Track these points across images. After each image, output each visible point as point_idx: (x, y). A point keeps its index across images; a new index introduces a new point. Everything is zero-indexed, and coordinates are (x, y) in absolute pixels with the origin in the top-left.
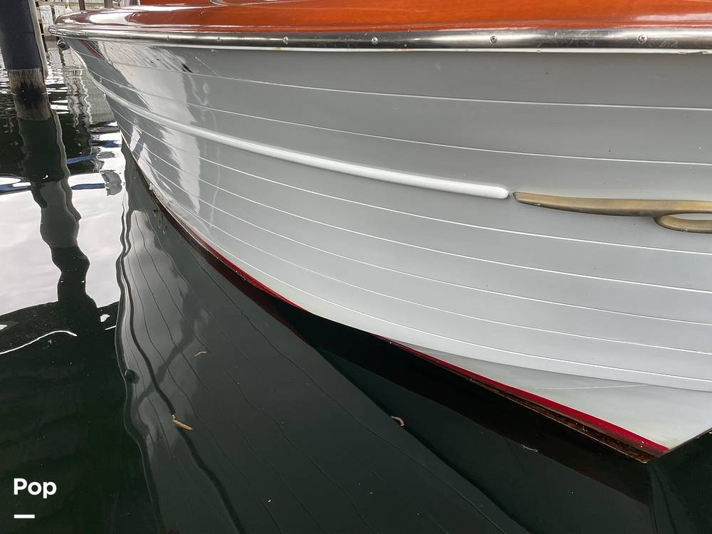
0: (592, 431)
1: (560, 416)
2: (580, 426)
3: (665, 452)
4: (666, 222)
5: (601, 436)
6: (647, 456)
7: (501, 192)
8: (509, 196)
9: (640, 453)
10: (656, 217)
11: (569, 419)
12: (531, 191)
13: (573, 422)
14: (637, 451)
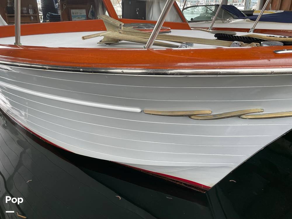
0: (185, 184)
1: (174, 180)
2: (181, 183)
3: (210, 188)
4: (192, 117)
5: (189, 186)
6: (205, 191)
7: (138, 110)
8: (141, 111)
9: (202, 190)
10: (190, 116)
11: (177, 181)
12: (148, 110)
13: (179, 182)
14: (201, 189)
